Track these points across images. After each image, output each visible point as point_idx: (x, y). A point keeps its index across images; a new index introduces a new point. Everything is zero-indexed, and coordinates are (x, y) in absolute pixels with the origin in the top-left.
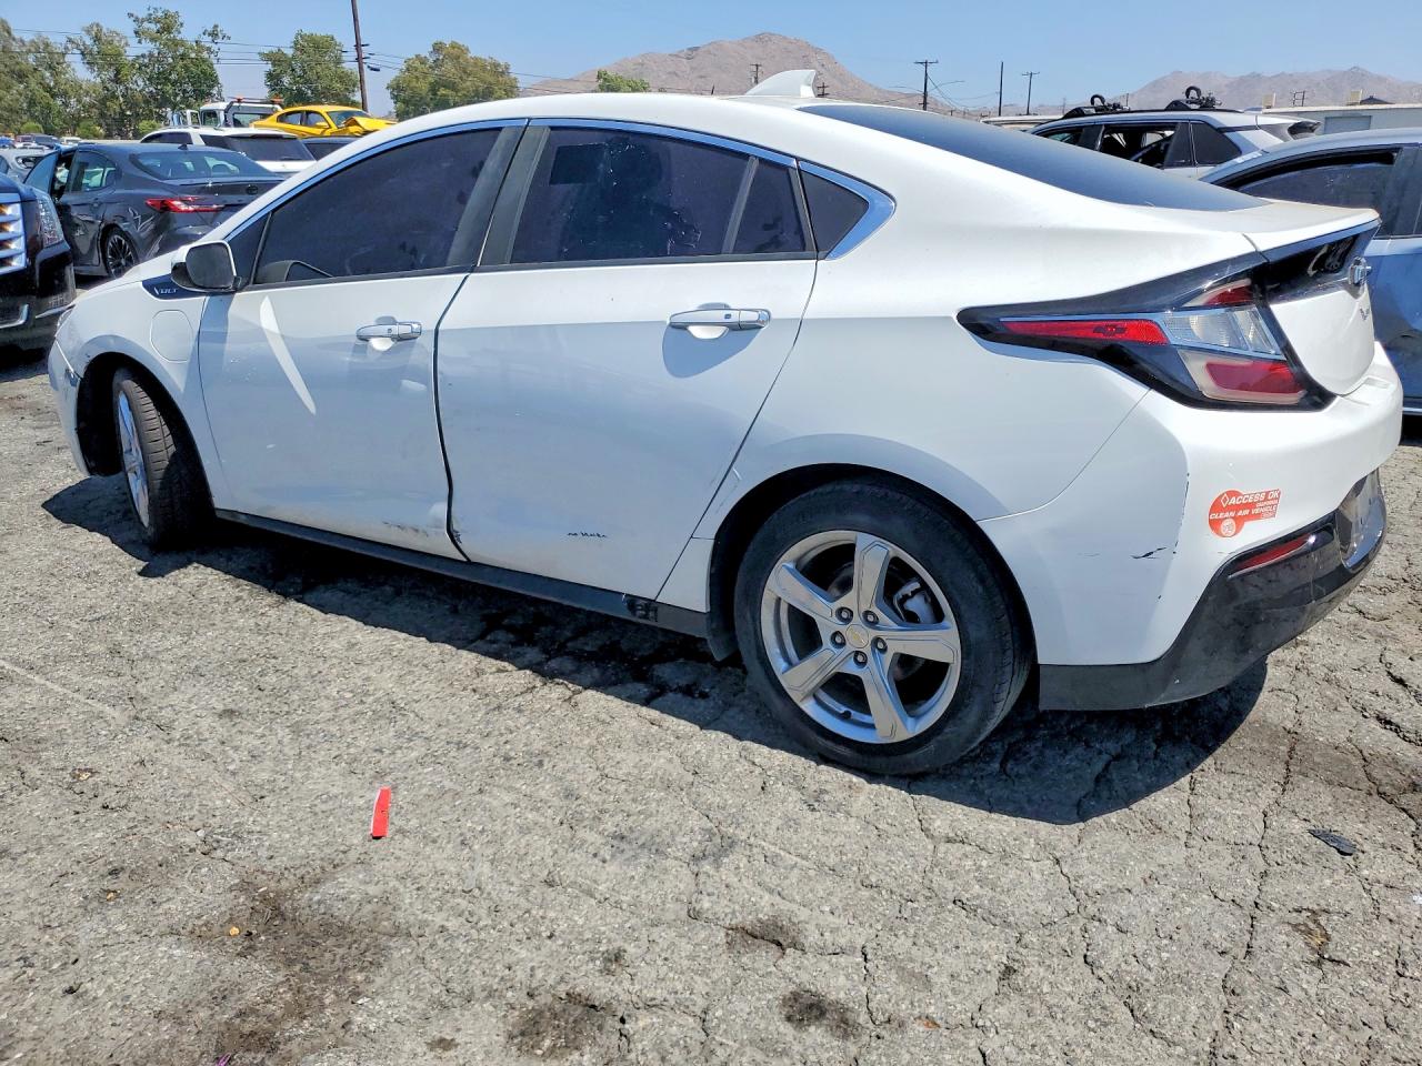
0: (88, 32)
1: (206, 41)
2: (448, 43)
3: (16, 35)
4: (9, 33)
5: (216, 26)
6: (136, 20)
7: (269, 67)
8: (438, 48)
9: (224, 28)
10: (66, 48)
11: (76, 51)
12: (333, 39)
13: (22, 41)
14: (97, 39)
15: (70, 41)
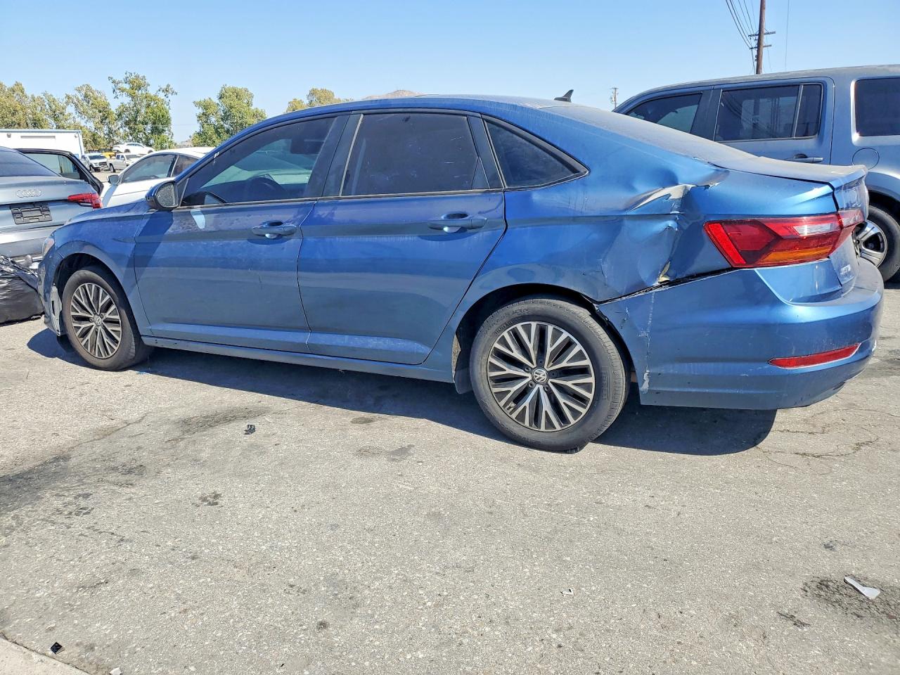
0: (79, 91)
1: (161, 95)
2: (319, 89)
3: (28, 92)
4: (22, 92)
5: (168, 86)
6: (114, 82)
7: (200, 111)
8: (313, 93)
9: (173, 87)
10: (67, 103)
11: (72, 104)
12: (246, 90)
13: (33, 97)
14: (86, 96)
15: (68, 97)
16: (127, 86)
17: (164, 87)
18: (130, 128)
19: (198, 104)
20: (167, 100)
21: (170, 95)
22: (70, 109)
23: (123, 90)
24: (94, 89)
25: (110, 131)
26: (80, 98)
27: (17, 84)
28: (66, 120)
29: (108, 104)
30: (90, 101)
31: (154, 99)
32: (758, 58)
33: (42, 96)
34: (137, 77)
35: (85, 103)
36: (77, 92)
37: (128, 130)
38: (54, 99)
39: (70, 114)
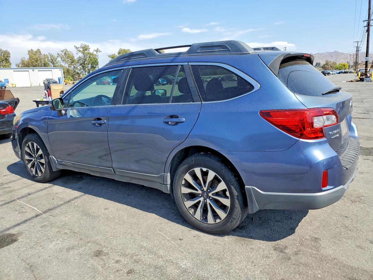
16: (81, 50)
17: (96, 49)
18: (82, 66)
19: (109, 56)
20: (97, 54)
21: (98, 53)
22: (59, 59)
23: (80, 51)
24: (68, 50)
25: (74, 67)
26: (63, 55)
27: (38, 50)
28: (57, 63)
29: (74, 57)
30: (67, 56)
31: (92, 54)
32: (368, 31)
33: (48, 54)
34: (85, 46)
35: (65, 57)
36: (62, 52)
37: (81, 67)
38: (53, 55)
39: (59, 61)
